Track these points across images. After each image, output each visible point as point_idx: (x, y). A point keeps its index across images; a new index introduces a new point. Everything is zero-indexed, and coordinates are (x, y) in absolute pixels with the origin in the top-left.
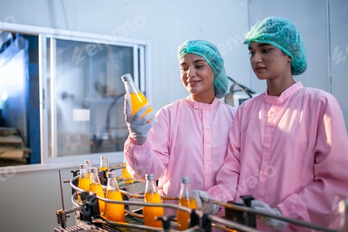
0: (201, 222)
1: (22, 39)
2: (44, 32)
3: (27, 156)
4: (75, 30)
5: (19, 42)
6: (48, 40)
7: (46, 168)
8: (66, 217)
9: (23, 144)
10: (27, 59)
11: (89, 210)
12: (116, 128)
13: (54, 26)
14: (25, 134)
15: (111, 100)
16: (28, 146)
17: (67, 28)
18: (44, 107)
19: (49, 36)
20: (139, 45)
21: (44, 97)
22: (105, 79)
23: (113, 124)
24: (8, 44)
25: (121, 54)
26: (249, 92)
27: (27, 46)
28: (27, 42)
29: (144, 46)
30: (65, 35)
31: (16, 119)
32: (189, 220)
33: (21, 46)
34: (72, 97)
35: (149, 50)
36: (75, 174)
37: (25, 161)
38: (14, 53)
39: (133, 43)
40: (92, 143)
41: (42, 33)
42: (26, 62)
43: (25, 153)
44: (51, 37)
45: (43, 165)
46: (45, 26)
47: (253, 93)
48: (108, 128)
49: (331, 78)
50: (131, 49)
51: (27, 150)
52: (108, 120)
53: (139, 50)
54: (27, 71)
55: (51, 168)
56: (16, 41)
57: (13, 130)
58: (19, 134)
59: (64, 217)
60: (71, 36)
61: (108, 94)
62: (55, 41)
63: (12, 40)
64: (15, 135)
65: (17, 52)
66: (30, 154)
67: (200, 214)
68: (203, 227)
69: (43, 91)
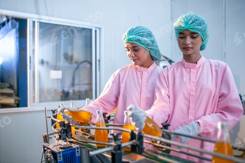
0: (137, 137)
1: (14, 21)
2: (31, 17)
3: (17, 102)
4: (53, 16)
5: (12, 23)
6: (34, 22)
7: (31, 110)
8: (49, 138)
9: (14, 94)
10: (18, 35)
11: (65, 133)
12: (79, 85)
13: (38, 13)
14: (16, 87)
15: (75, 65)
16: (18, 95)
17: (47, 15)
18: (30, 69)
19: (34, 20)
20: (96, 28)
21: (30, 62)
22: (72, 51)
23: (76, 81)
24: (4, 24)
25: (84, 33)
26: (171, 62)
27: (18, 26)
28: (18, 24)
29: (100, 29)
30: (46, 19)
31: (9, 77)
32: (129, 137)
33: (13, 26)
34: (47, 63)
35: (103, 31)
36: (54, 112)
37: (16, 105)
38: (8, 31)
39: (93, 27)
40: (62, 94)
41: (30, 18)
42: (17, 38)
43: (15, 100)
44: (36, 20)
45: (29, 108)
46: (32, 13)
47: (172, 62)
48: (73, 85)
49: (225, 53)
50: (91, 30)
51: (17, 98)
52: (73, 79)
53: (96, 31)
54: (18, 44)
55: (35, 110)
56: (10, 23)
57: (7, 85)
58: (11, 87)
59: (48, 138)
60: (50, 20)
61: (74, 61)
62: (38, 23)
63: (6, 22)
64: (9, 88)
65: (10, 31)
66: (19, 101)
67: (137, 133)
68: (138, 140)
69: (30, 58)
